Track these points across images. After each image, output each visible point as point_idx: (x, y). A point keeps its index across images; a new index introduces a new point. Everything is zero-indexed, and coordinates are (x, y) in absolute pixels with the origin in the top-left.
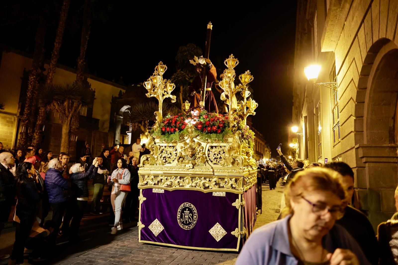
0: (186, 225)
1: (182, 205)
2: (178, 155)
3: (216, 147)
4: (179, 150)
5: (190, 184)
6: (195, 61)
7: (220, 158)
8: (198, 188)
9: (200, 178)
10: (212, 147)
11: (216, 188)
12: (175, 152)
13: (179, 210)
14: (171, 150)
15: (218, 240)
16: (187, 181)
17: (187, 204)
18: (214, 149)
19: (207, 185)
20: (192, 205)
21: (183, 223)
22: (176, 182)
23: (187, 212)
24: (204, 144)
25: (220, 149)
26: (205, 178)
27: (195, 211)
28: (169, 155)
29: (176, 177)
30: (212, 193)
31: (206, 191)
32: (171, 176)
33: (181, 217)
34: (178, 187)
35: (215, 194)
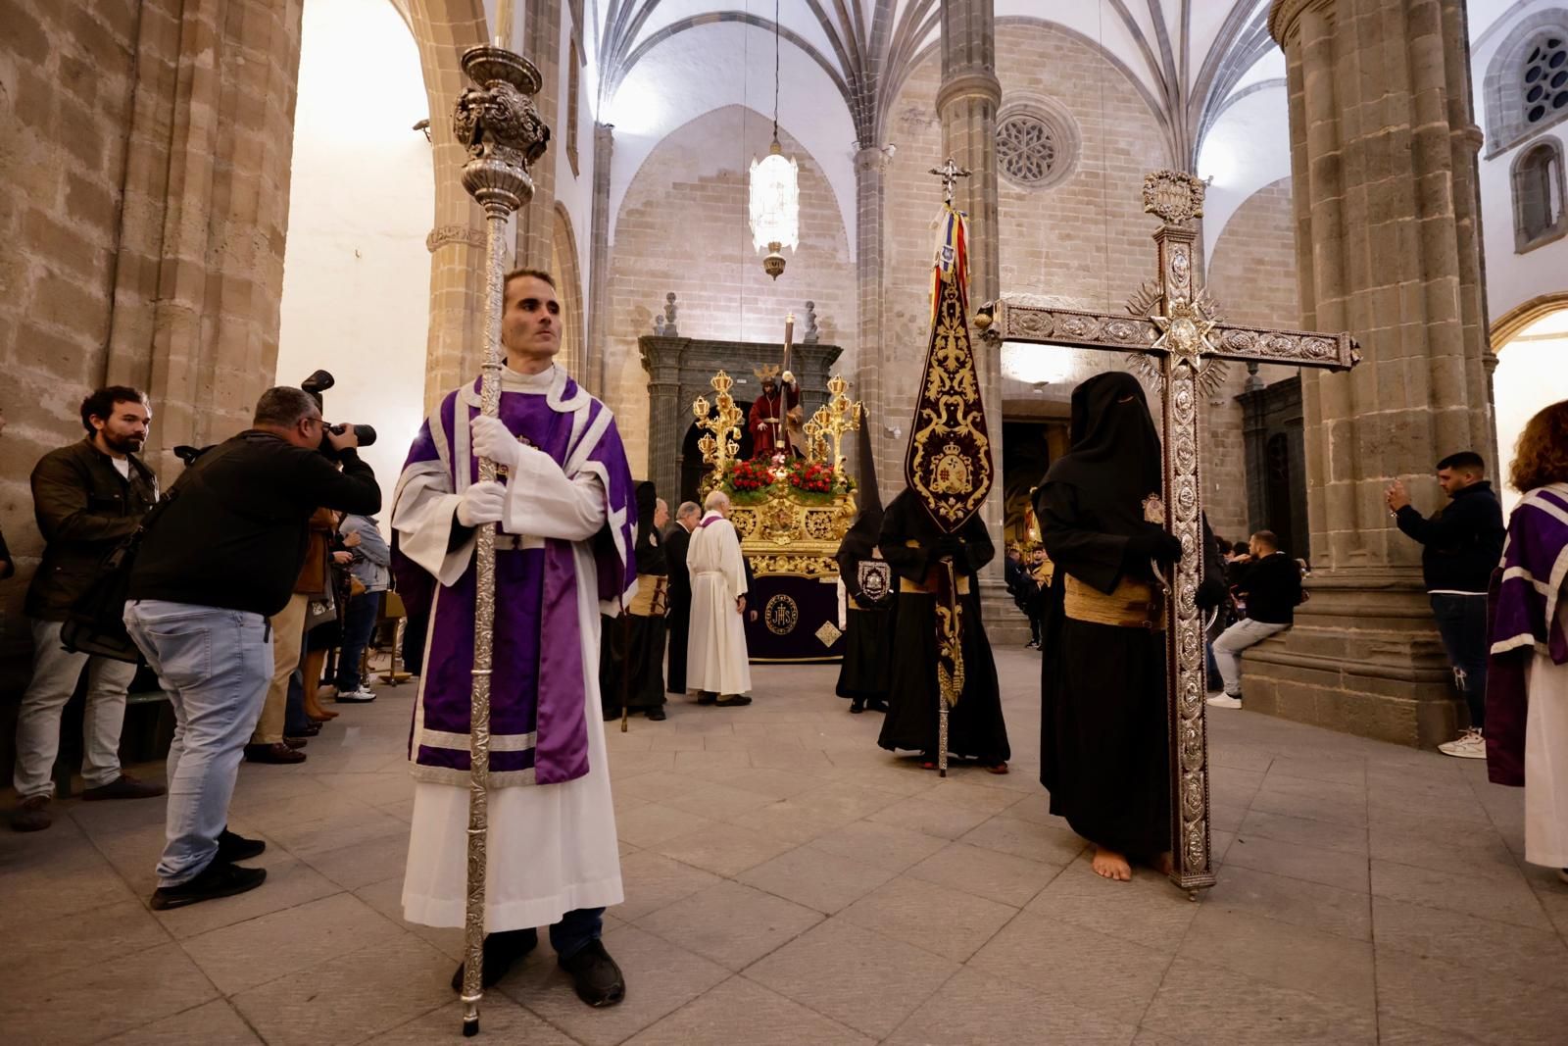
0: (781, 627)
1: (773, 599)
2: (758, 525)
3: (817, 512)
4: (759, 518)
5: (786, 567)
6: (763, 372)
7: (825, 529)
8: (798, 573)
9: (801, 558)
10: (812, 513)
11: (827, 571)
12: (751, 520)
13: (768, 607)
14: (746, 515)
15: (829, 645)
16: (781, 563)
17: (783, 598)
18: (815, 517)
19: (811, 568)
20: (790, 599)
21: (776, 625)
22: (764, 564)
23: (782, 608)
24: (797, 508)
25: (824, 516)
26: (809, 558)
27: (795, 607)
28: (742, 525)
29: (763, 557)
30: (818, 579)
31: (810, 576)
32: (755, 557)
33: (773, 616)
34: (766, 572)
35: (823, 580)
